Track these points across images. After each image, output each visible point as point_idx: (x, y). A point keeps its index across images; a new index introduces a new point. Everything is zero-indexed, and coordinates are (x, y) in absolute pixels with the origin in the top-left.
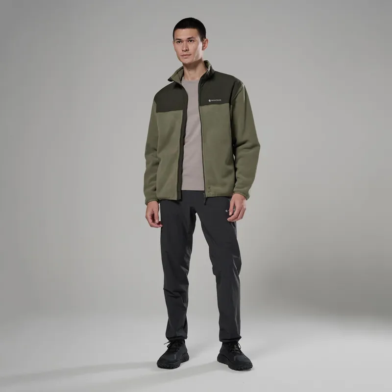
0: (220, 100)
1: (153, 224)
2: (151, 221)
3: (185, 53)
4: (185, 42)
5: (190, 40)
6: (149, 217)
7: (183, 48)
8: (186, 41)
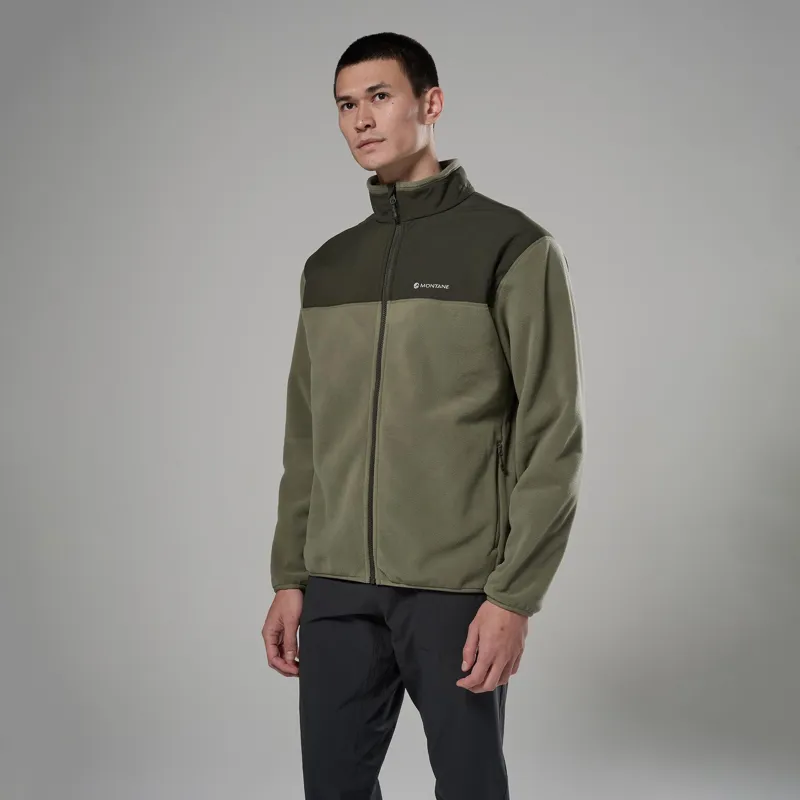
0: (447, 287)
1: (279, 662)
2: (274, 651)
3: (365, 136)
4: (362, 102)
5: (377, 94)
6: (271, 639)
7: (357, 119)
8: (366, 98)
